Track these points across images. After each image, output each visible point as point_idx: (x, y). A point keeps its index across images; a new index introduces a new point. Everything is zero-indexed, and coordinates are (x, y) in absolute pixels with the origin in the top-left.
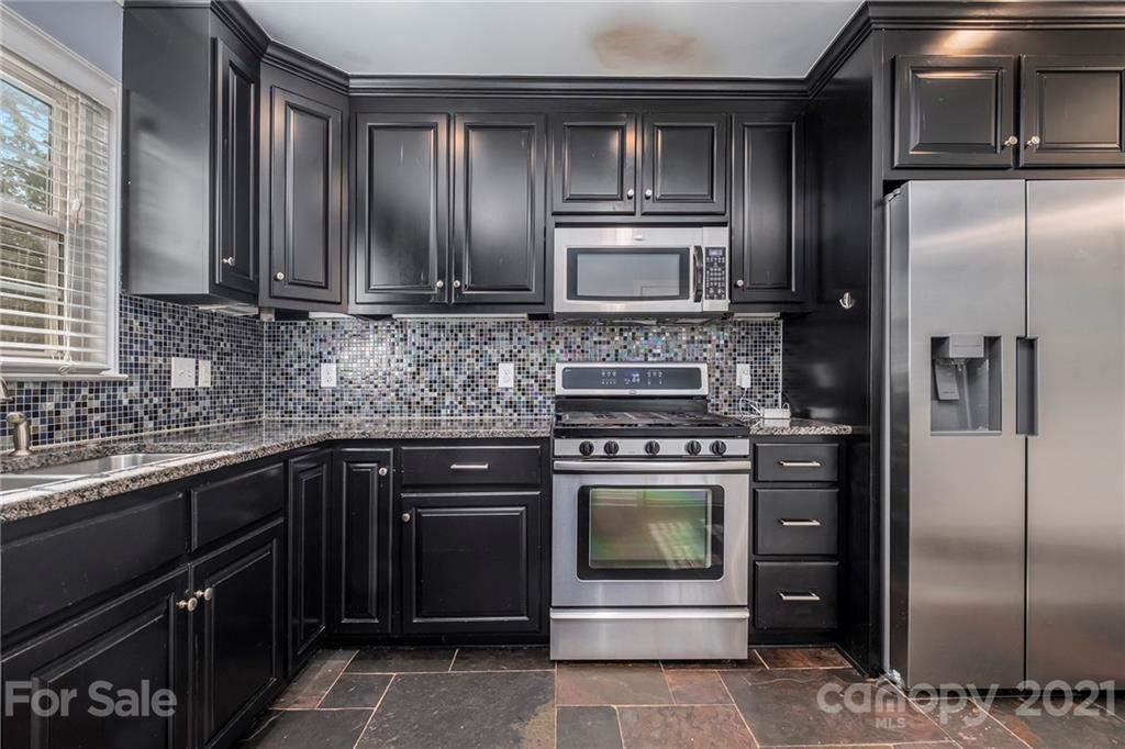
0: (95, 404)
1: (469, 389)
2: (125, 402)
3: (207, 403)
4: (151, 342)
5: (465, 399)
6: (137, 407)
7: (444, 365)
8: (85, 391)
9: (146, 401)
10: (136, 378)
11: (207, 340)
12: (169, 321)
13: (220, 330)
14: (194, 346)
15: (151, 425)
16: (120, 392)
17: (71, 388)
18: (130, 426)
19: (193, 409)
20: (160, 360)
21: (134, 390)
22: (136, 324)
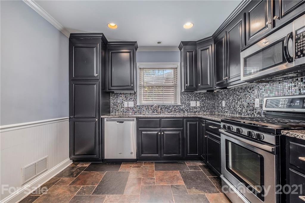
0: (177, 108)
1: (248, 107)
2: (182, 108)
3: (199, 109)
4: (186, 99)
5: (247, 110)
6: (184, 109)
7: (242, 100)
8: (175, 107)
9: (186, 108)
10: (184, 105)
11: (199, 98)
12: (190, 95)
13: (202, 95)
14: (196, 99)
15: (187, 112)
16: (181, 107)
17: (174, 106)
18: (183, 112)
19: (195, 110)
20: (188, 102)
21: (183, 107)
22: (184, 96)
